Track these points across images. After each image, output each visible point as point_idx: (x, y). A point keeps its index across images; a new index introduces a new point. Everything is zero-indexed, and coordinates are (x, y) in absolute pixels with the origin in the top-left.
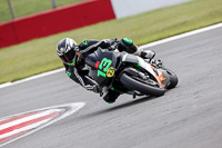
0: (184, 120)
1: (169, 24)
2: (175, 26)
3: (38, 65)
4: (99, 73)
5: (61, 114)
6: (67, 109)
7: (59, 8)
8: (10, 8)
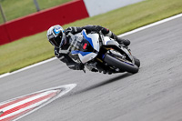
6: (62, 90)
7: (42, 11)
8: (2, 14)
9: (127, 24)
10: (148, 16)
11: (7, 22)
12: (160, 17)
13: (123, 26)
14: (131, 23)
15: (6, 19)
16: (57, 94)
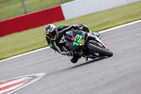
0: (108, 84)
1: (98, 23)
2: (102, 25)
3: (15, 50)
4: (74, 43)
5: (30, 80)
6: (34, 77)
7: (29, 13)
14: (94, 27)
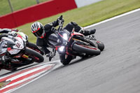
6: (56, 64)
8: (10, 5)
9: (106, 14)
10: (123, 7)
11: (14, 12)
12: (131, 8)
13: (103, 15)
14: (109, 13)
15: (13, 9)
16: (52, 67)
